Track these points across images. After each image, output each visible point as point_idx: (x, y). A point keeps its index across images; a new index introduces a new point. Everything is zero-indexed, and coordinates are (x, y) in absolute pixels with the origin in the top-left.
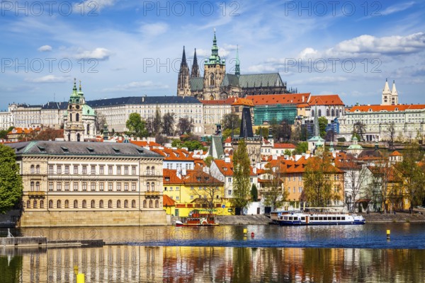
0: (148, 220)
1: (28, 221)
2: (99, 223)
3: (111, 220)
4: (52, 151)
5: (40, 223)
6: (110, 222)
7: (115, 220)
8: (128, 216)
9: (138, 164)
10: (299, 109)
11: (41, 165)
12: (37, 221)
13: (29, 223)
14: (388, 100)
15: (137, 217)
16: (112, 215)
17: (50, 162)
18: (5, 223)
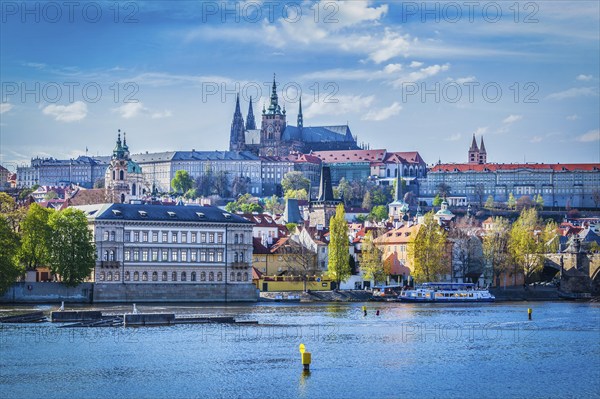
0: (236, 295)
1: (101, 295)
2: (180, 298)
3: (194, 294)
4: (129, 215)
5: (116, 298)
6: (194, 297)
7: (198, 294)
8: (213, 290)
9: (224, 230)
10: (372, 168)
11: (118, 232)
12: (112, 295)
13: (103, 298)
14: (476, 159)
15: (223, 292)
16: (195, 290)
17: (126, 228)
18: (75, 297)
